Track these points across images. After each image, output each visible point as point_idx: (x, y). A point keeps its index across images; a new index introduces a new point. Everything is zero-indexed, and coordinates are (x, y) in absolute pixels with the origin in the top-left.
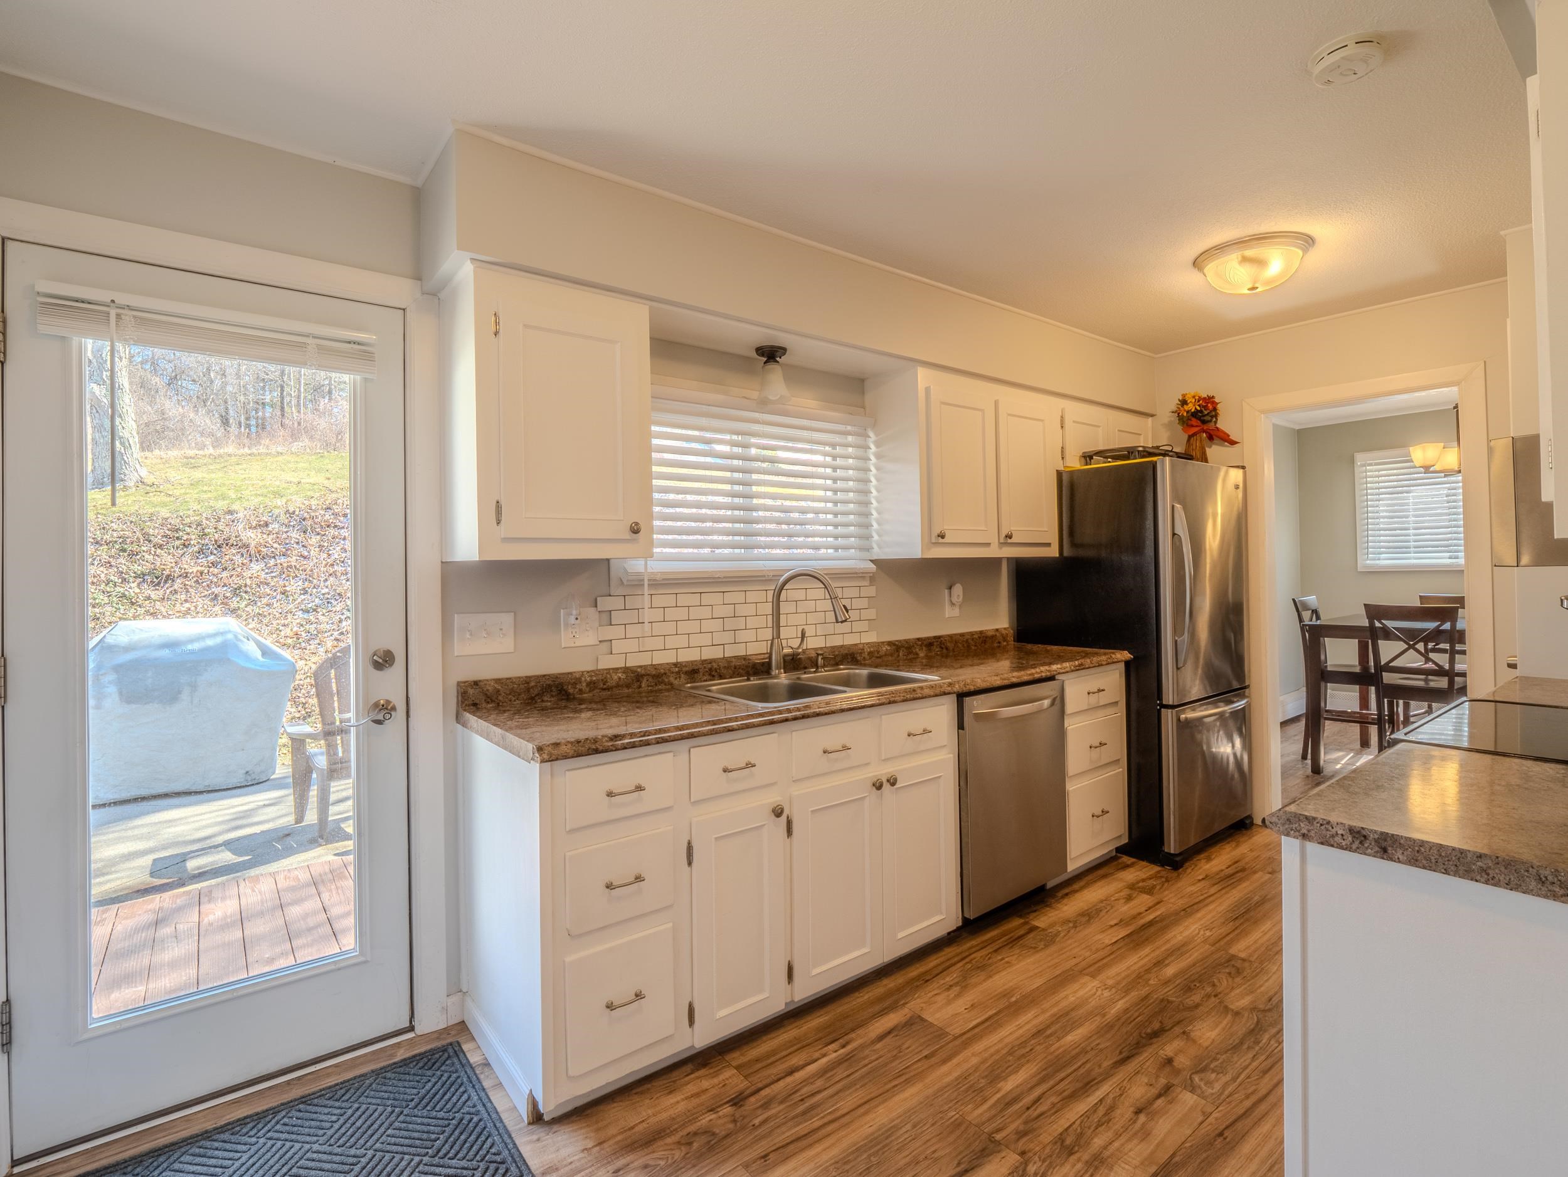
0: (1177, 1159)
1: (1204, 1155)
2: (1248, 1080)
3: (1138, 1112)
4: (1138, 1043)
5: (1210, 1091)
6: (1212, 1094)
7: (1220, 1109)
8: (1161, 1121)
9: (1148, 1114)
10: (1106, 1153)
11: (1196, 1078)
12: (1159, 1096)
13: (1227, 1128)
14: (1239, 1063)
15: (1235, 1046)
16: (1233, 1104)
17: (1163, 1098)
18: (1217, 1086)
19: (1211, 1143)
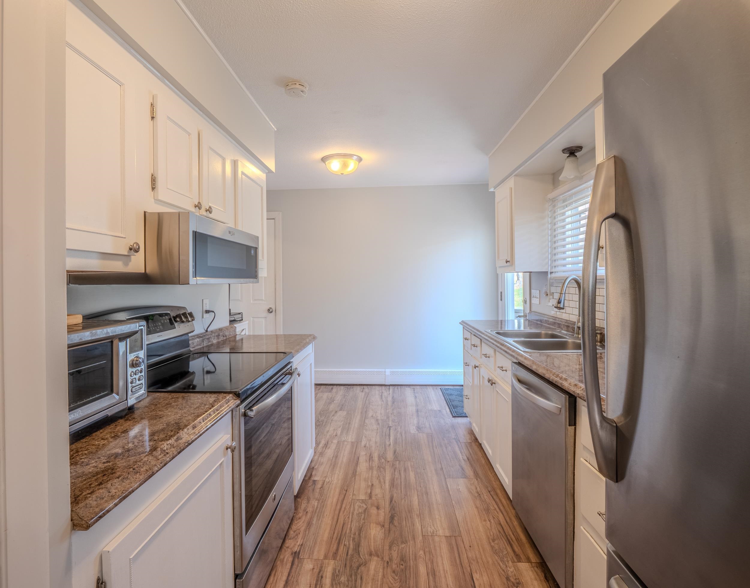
0: (354, 478)
1: (347, 483)
2: (348, 516)
3: (372, 485)
4: (394, 509)
5: (357, 504)
6: (356, 503)
7: (351, 499)
8: (365, 486)
9: (369, 486)
10: (371, 471)
11: (365, 506)
12: (371, 493)
13: (346, 494)
14: (355, 523)
15: (361, 531)
16: (348, 503)
17: (369, 493)
18: (356, 507)
19: (348, 486)
